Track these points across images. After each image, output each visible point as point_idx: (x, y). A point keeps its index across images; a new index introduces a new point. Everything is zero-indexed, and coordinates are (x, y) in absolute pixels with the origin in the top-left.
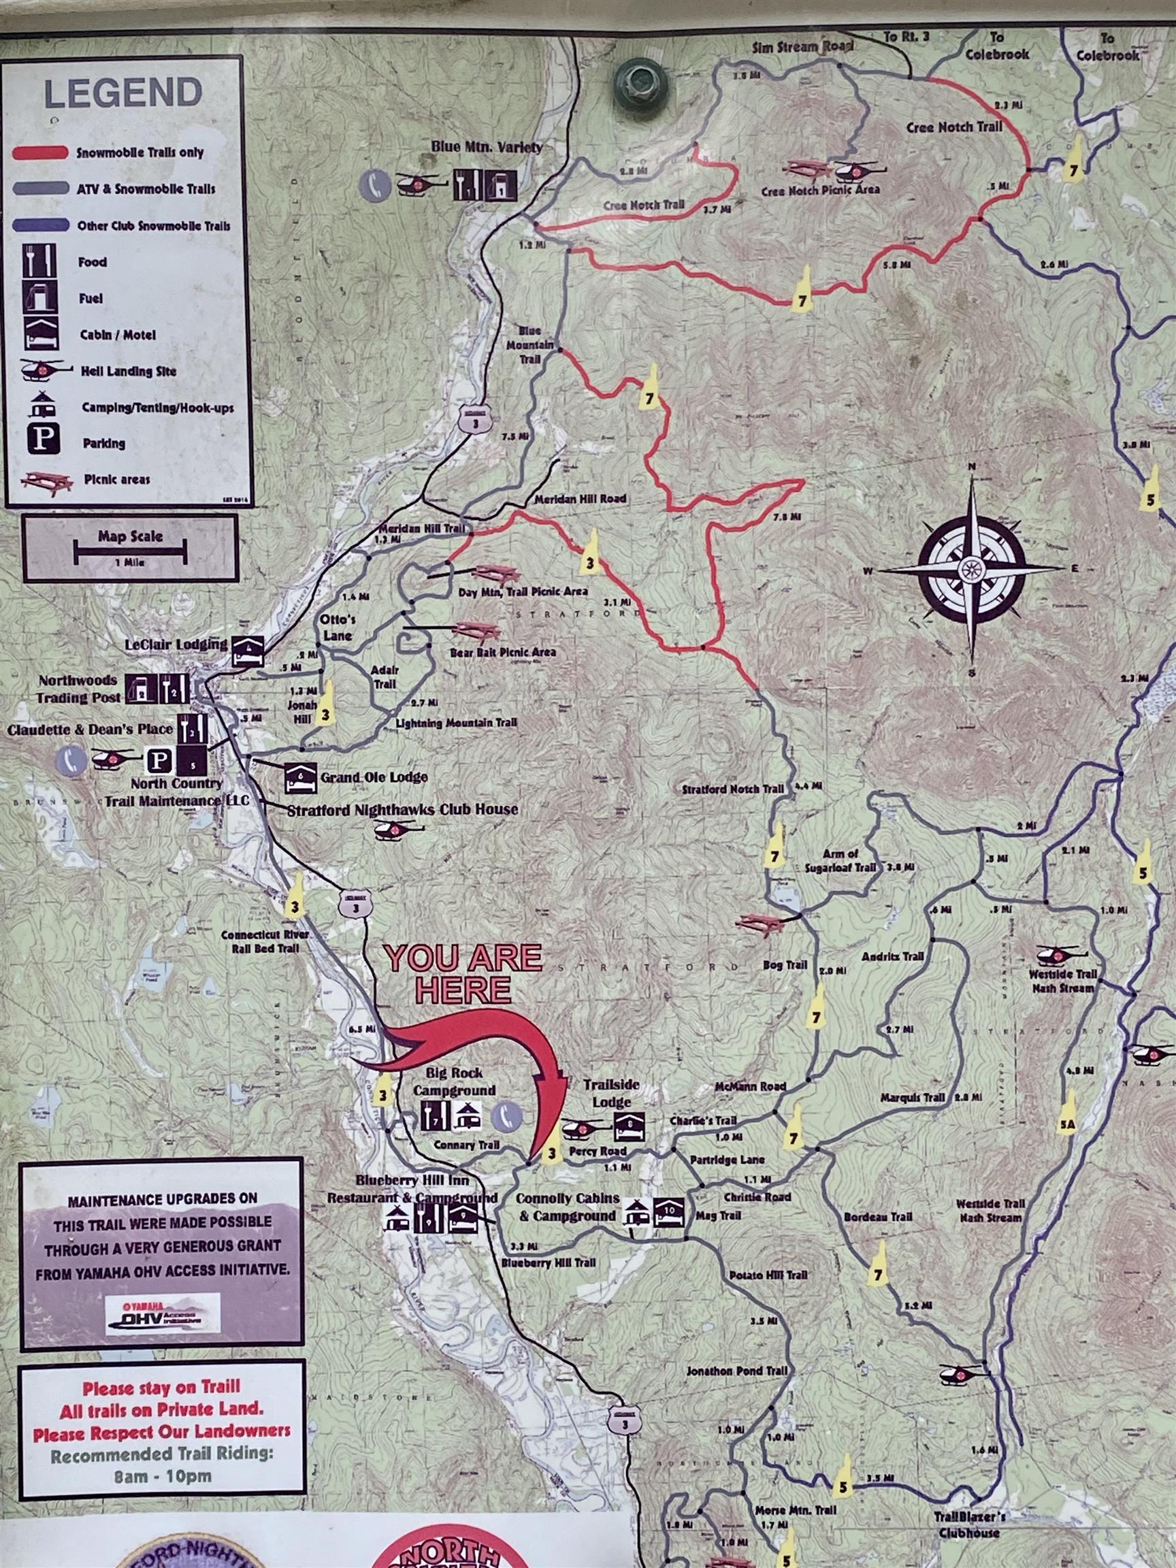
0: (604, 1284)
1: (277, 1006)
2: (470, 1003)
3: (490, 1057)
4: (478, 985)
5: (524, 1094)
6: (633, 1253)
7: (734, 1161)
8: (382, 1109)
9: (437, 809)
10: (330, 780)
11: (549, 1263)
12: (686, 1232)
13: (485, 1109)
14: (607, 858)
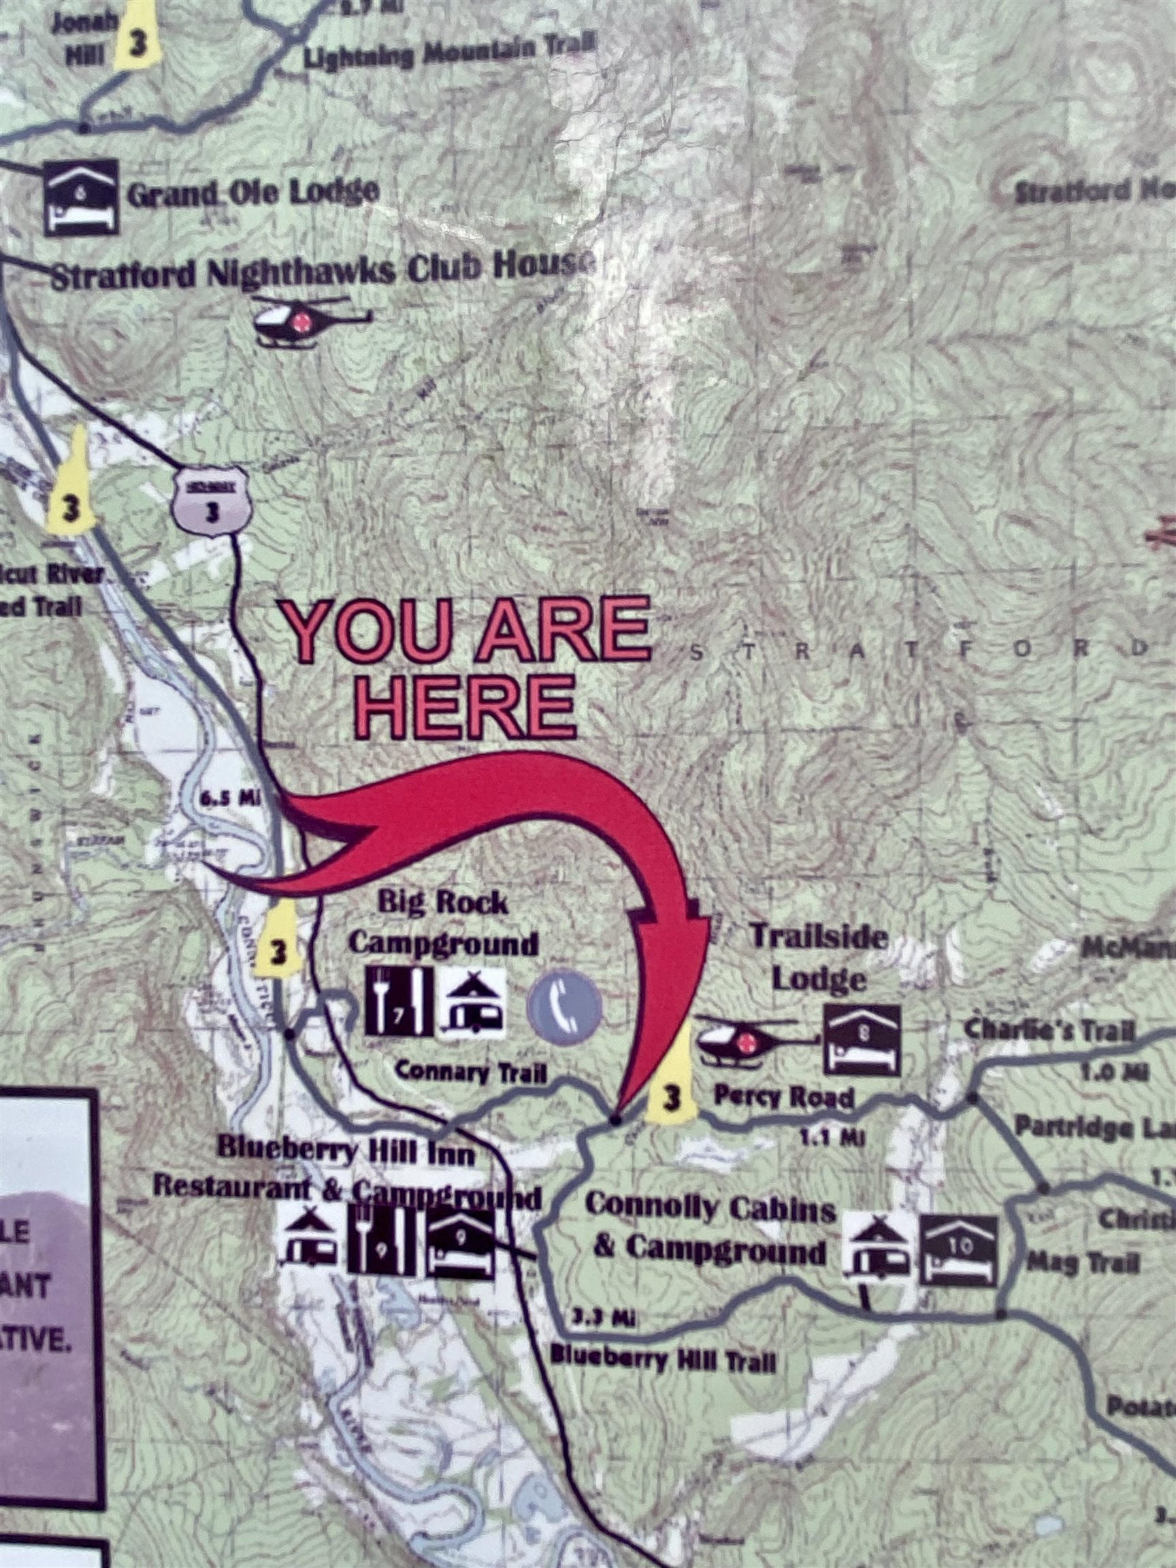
0: (797, 1415)
1: (35, 740)
2: (479, 738)
3: (526, 865)
4: (497, 694)
5: (605, 955)
6: (867, 1344)
7: (1126, 1130)
8: (277, 983)
9: (400, 268)
10: (148, 199)
11: (662, 1360)
12: (1002, 1298)
13: (515, 988)
14: (816, 376)
